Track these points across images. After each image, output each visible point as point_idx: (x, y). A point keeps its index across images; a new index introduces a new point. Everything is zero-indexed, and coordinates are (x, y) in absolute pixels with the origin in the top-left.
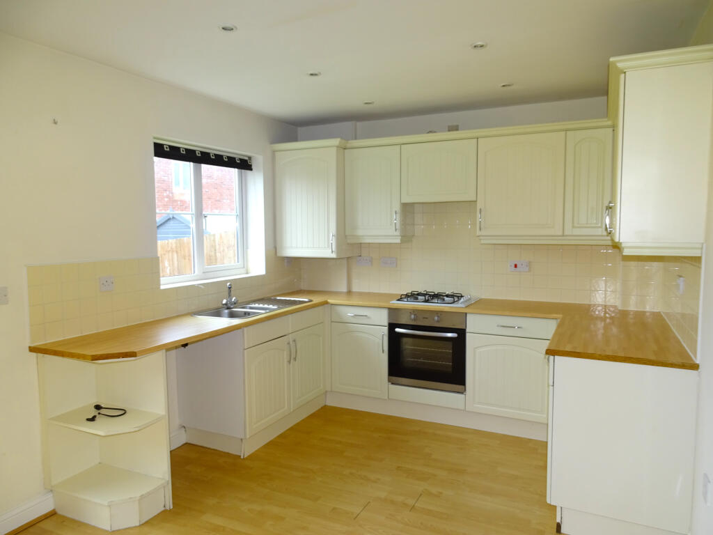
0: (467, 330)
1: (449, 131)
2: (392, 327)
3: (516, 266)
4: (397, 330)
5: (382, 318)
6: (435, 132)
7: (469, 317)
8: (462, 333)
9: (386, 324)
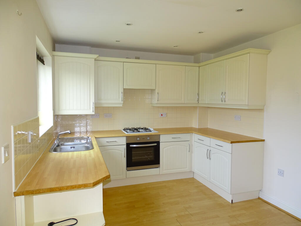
0: (160, 142)
1: (136, 59)
2: (128, 145)
3: (162, 115)
4: (131, 146)
5: (123, 141)
6: (130, 58)
7: (161, 136)
8: (158, 143)
9: (125, 144)
